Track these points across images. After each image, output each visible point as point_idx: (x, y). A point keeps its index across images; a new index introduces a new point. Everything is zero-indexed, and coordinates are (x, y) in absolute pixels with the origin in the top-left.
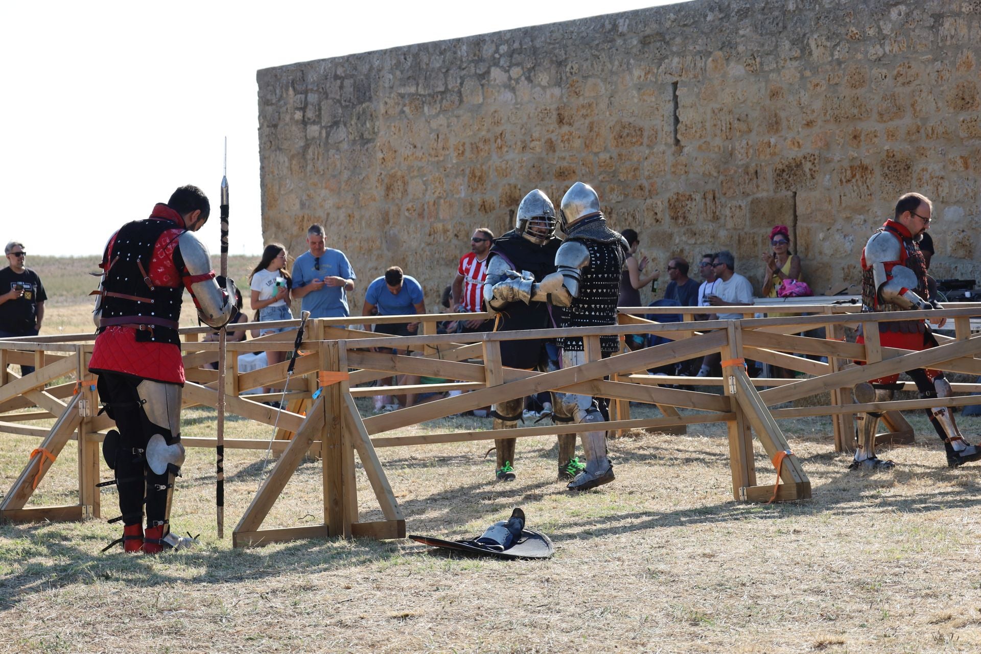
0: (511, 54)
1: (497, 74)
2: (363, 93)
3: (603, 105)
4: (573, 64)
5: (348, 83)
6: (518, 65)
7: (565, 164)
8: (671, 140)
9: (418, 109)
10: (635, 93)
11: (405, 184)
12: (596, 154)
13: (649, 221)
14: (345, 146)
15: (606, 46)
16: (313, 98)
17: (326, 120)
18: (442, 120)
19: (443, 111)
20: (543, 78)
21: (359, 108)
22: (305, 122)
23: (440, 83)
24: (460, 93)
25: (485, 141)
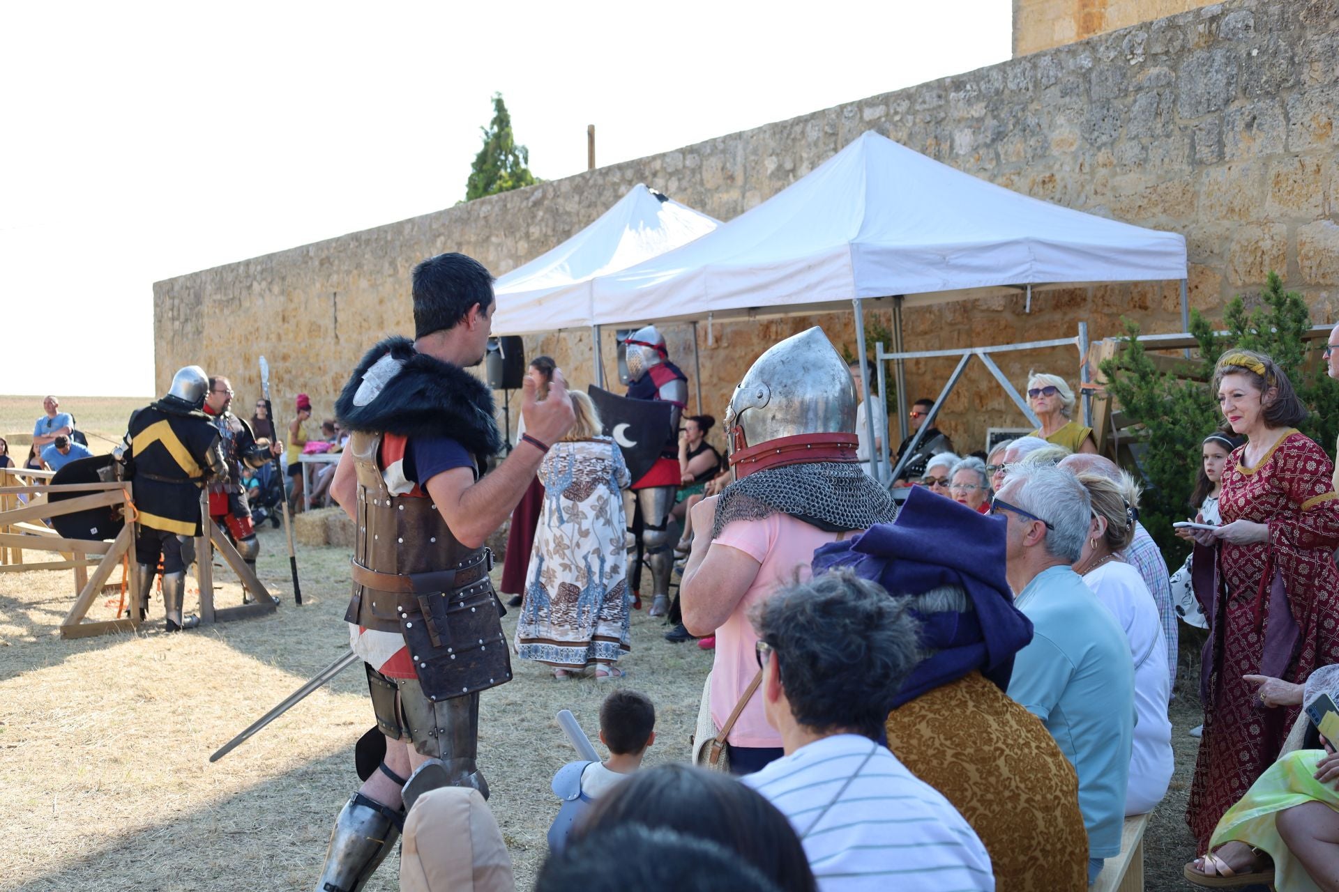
0: (262, 272)
1: (255, 284)
2: (198, 300)
3: (302, 309)
4: (289, 280)
5: (192, 291)
6: (264, 279)
7: (285, 351)
8: (333, 334)
9: (222, 310)
10: (317, 300)
11: (216, 363)
12: (300, 344)
13: (324, 393)
14: (190, 336)
15: (303, 266)
16: (177, 302)
17: (182, 318)
18: (231, 319)
19: (233, 312)
20: (276, 289)
21: (197, 310)
22: (173, 319)
23: (230, 292)
24: (240, 300)
25: (251, 333)
